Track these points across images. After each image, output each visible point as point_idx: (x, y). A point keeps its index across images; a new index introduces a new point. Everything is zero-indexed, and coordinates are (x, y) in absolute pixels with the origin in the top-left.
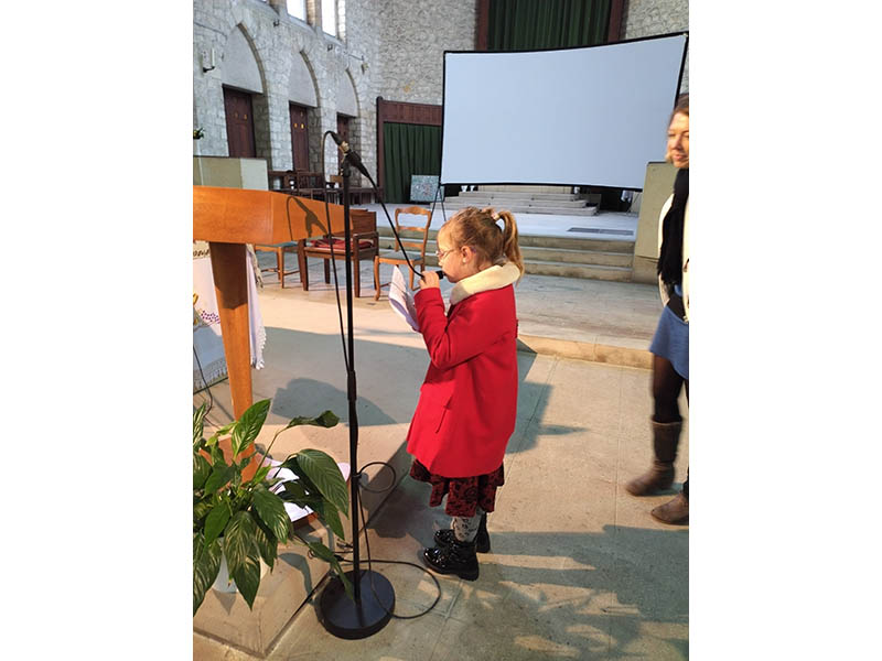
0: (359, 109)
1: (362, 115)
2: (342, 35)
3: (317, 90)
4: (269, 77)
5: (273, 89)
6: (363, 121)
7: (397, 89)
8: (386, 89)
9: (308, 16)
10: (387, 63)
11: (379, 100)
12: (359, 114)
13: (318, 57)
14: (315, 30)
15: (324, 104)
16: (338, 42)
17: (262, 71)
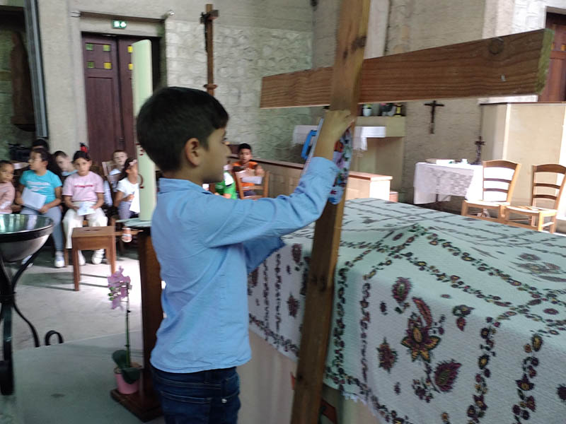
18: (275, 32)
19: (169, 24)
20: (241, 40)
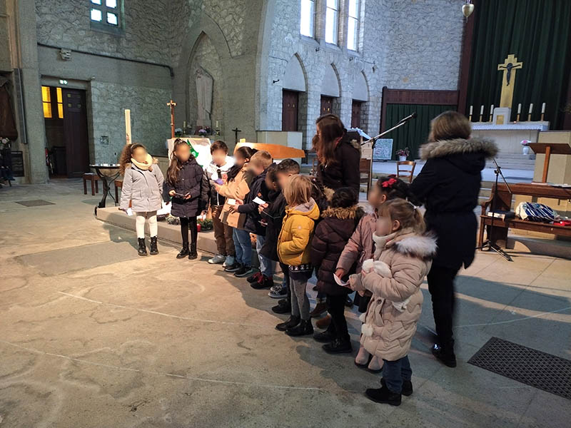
0: (369, 96)
1: (371, 100)
2: (361, 50)
3: (340, 86)
4: (310, 82)
5: (312, 88)
6: (371, 104)
7: (398, 80)
8: (390, 81)
9: (338, 42)
10: (392, 64)
11: (384, 89)
12: (369, 99)
13: (343, 66)
14: (342, 50)
15: (344, 95)
16: (357, 55)
17: (306, 79)
18: (152, 90)
19: (92, 83)
20: (133, 93)
